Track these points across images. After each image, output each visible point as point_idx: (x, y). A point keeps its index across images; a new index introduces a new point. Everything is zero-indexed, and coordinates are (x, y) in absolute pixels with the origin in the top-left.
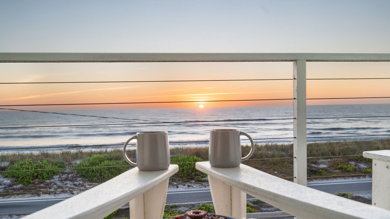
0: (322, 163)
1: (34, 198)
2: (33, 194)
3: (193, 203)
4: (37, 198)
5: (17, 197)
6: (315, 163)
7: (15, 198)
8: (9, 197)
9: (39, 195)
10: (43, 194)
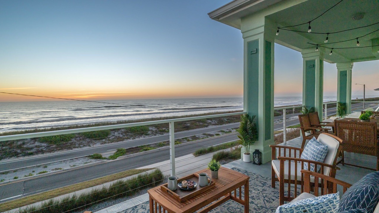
0: (188, 123)
1: (69, 151)
2: (68, 149)
3: (155, 143)
4: (71, 150)
5: (59, 151)
6: (185, 124)
7: (58, 152)
8: (54, 152)
9: (72, 149)
10: (73, 148)
